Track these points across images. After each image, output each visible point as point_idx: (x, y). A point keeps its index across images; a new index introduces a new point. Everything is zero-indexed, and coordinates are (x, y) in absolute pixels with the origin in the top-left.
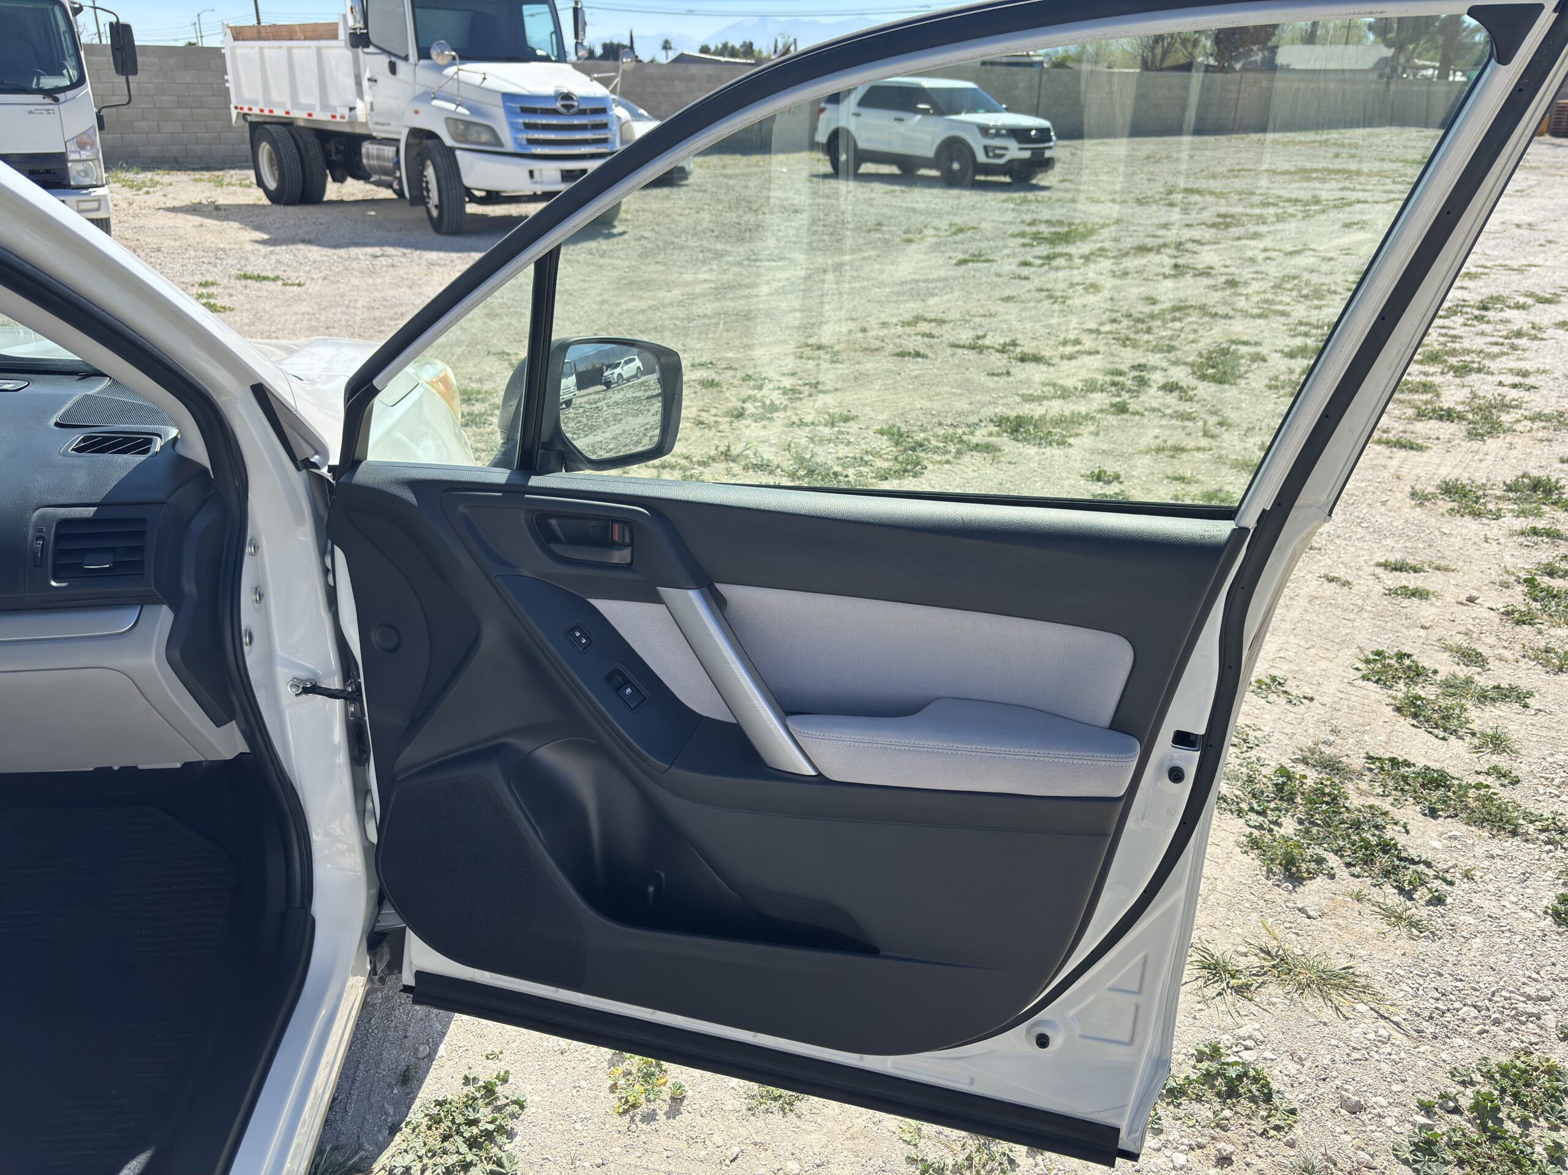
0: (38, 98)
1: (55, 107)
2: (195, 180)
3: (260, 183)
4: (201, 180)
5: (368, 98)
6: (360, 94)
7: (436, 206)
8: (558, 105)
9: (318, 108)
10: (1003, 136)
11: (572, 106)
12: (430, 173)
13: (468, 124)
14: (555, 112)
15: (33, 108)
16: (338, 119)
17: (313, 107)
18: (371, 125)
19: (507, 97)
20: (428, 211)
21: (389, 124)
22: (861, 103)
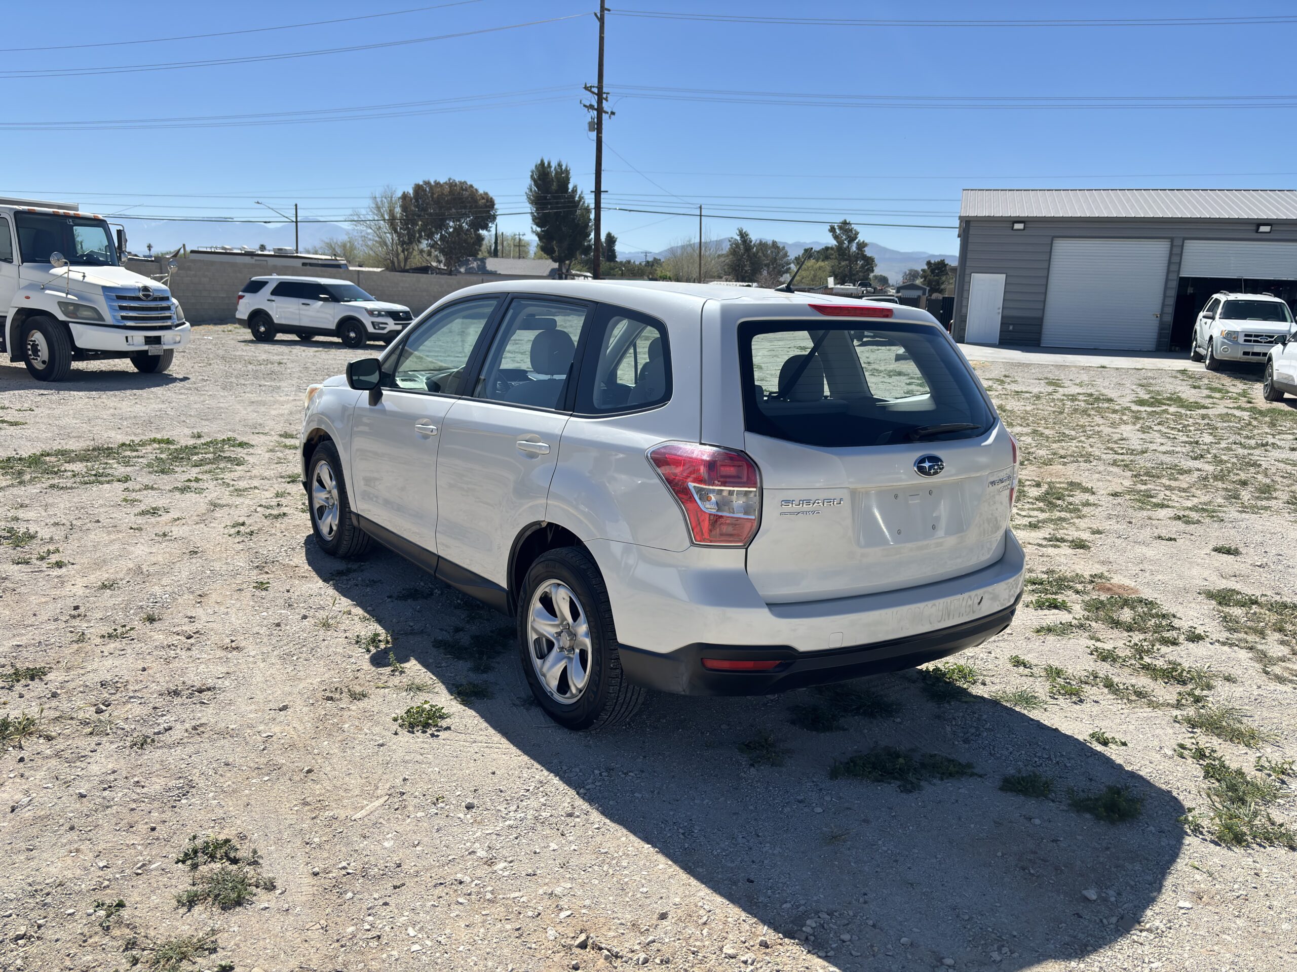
7: (44, 361)
8: (141, 294)
10: (383, 316)
11: (150, 295)
12: (38, 337)
13: (77, 306)
14: (138, 299)
19: (105, 288)
20: (30, 365)
22: (274, 293)
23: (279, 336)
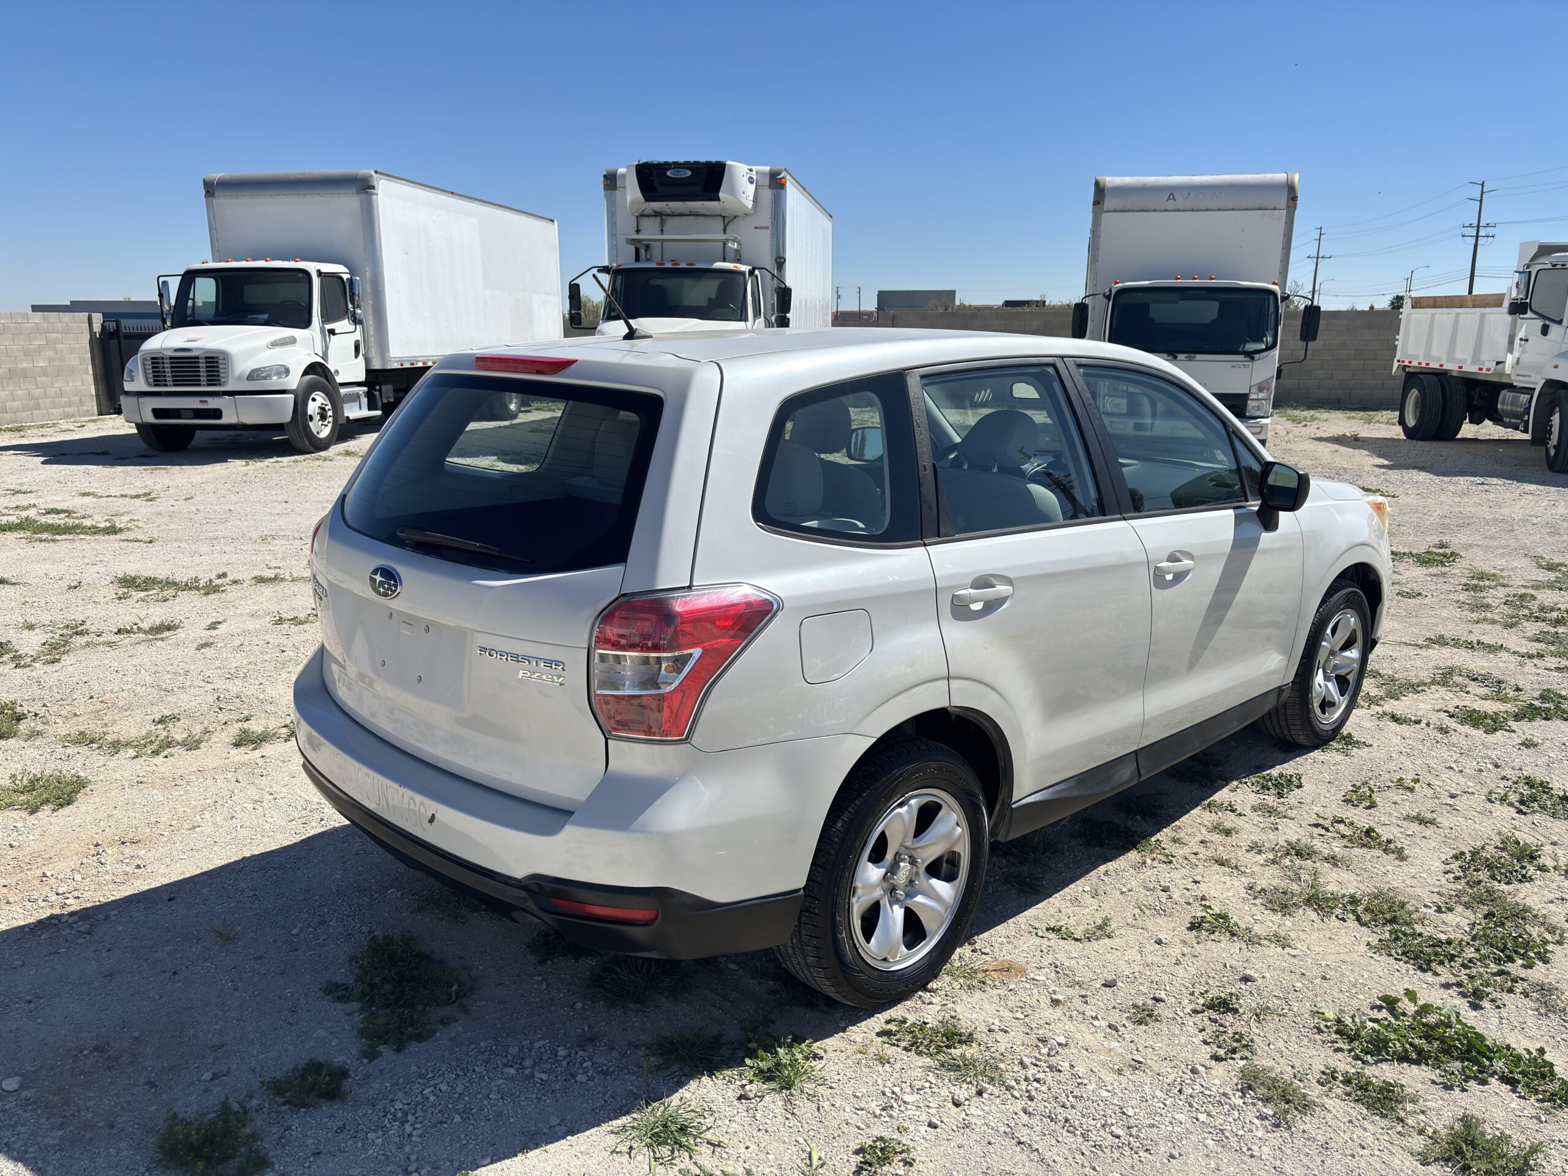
0: (1241, 357)
1: (1251, 363)
2: (1349, 418)
3: (1402, 421)
4: (1354, 418)
5: (1516, 354)
6: (1510, 350)
7: (1554, 447)
9: (1469, 362)
12: (1556, 419)
15: (1235, 364)
16: (1484, 371)
17: (1465, 361)
18: (1513, 377)
20: (1547, 450)
21: (1530, 376)
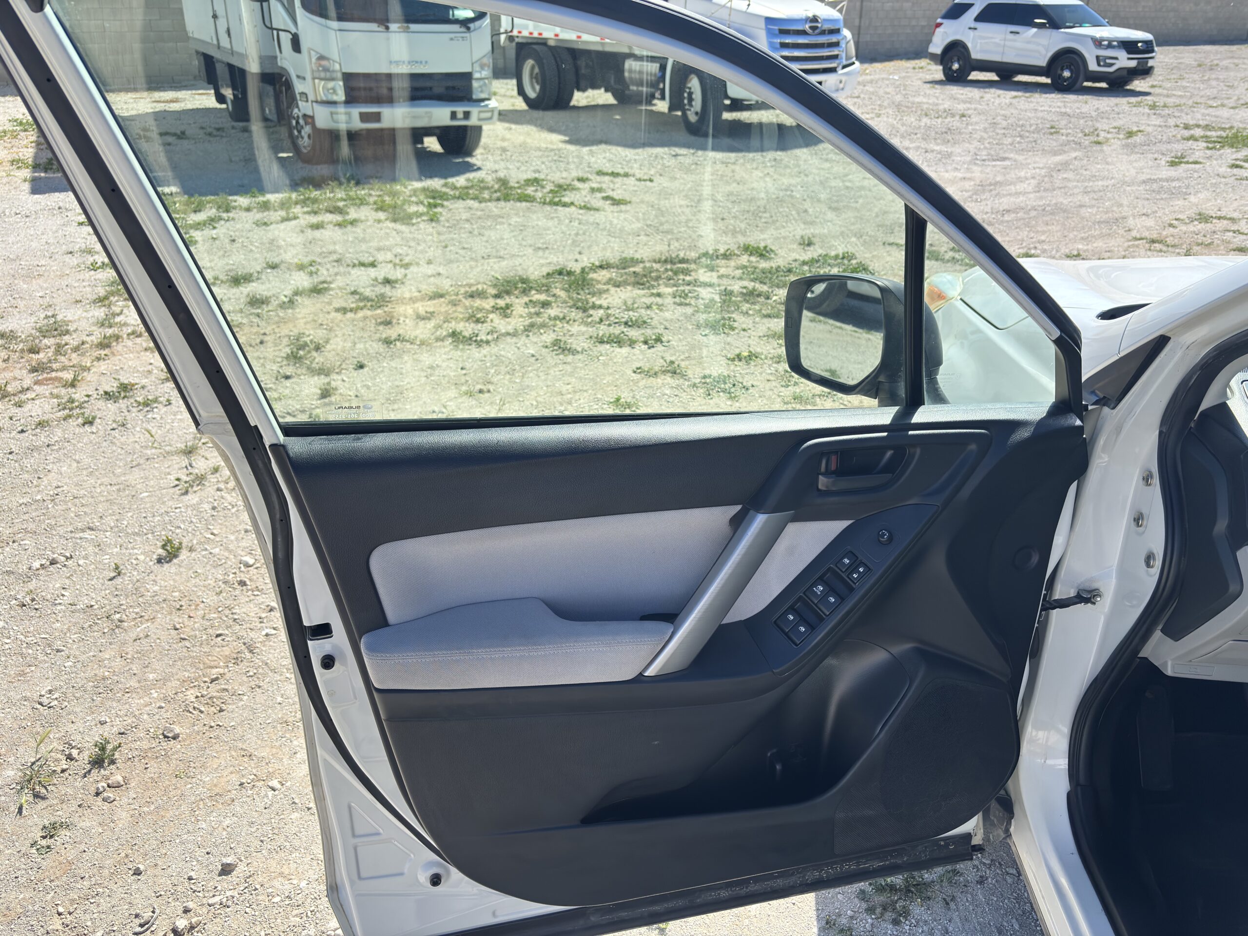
0: (456, 27)
1: (467, 35)
3: (521, 92)
7: (696, 113)
10: (1113, 47)
11: (817, 28)
12: (694, 85)
14: (803, 33)
15: (452, 35)
16: (605, 42)
19: (769, 20)
20: (687, 117)
22: (980, 18)
23: (975, 75)
